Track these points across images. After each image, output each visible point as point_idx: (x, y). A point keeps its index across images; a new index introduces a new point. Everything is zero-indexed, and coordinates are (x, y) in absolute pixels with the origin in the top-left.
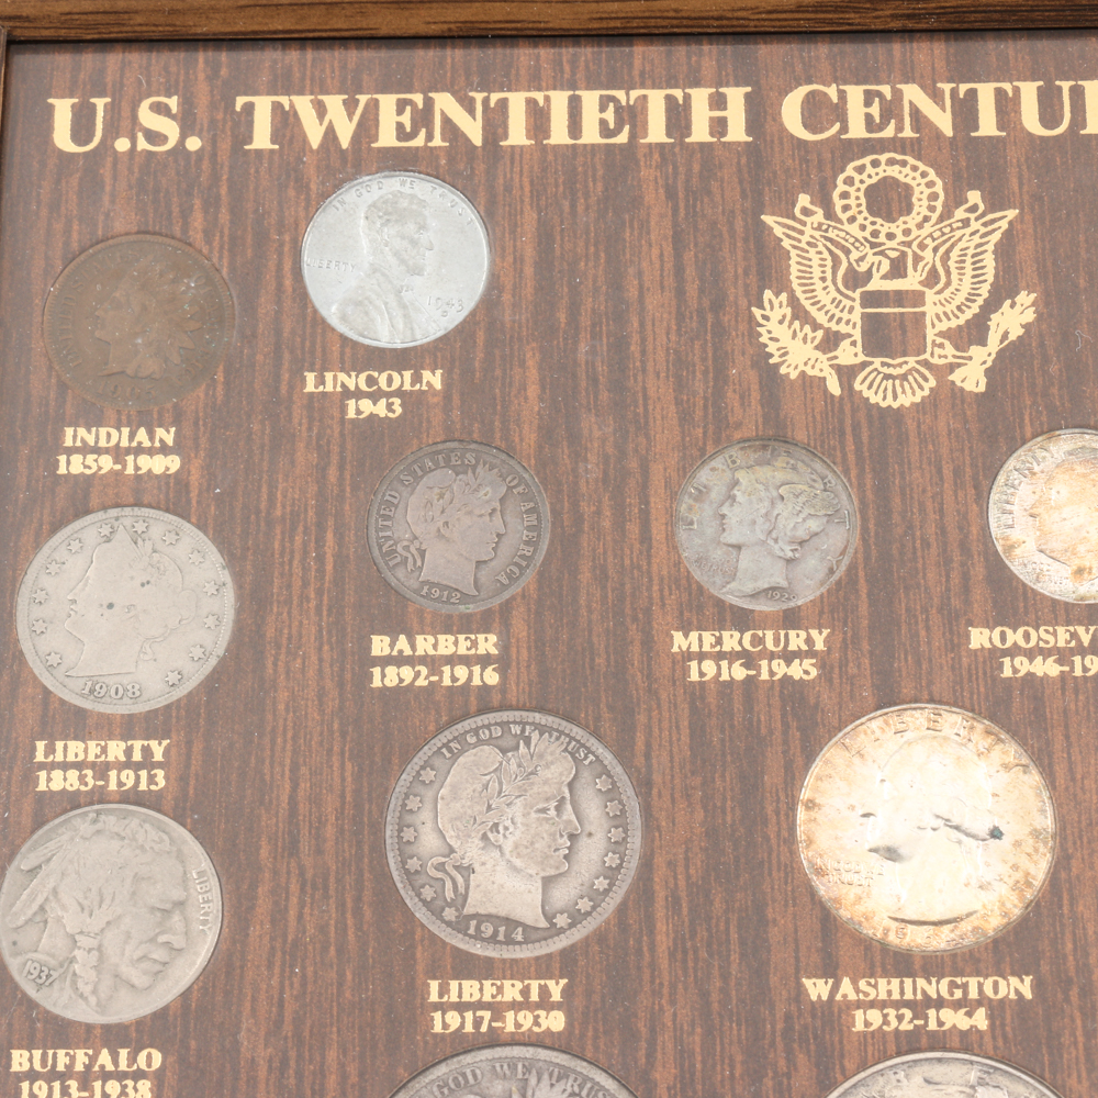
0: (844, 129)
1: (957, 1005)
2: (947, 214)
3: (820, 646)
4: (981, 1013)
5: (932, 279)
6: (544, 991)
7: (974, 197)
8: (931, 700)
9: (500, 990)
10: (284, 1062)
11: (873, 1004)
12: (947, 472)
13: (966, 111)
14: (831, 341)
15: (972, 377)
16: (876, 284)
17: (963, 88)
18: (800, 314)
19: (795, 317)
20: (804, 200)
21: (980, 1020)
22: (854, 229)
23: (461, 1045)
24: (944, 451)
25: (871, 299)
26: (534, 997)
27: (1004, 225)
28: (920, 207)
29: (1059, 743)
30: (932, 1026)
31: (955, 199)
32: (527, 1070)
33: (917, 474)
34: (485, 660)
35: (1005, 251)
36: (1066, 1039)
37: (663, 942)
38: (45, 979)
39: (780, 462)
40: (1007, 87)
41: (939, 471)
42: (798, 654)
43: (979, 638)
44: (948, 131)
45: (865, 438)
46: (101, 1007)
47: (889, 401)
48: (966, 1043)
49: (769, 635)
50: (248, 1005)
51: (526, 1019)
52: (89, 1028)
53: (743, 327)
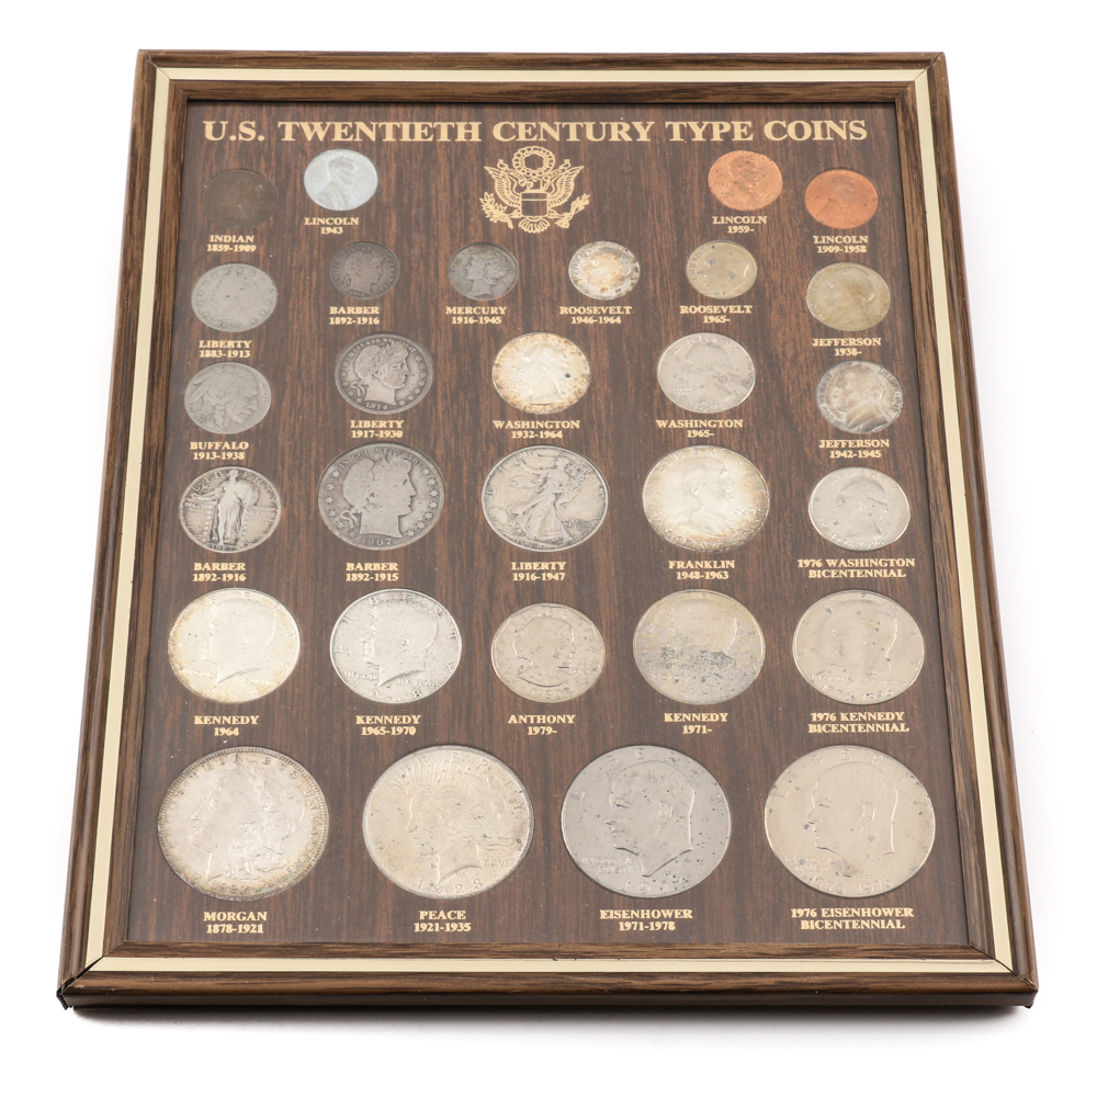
0: (517, 137)
1: (551, 430)
2: (556, 167)
3: (503, 312)
4: (560, 432)
5: (550, 189)
6: (395, 425)
7: (567, 161)
8: (545, 331)
9: (378, 424)
10: (296, 447)
11: (519, 430)
12: (553, 254)
13: (565, 132)
14: (510, 210)
15: (564, 222)
16: (528, 191)
17: (564, 124)
18: (498, 200)
19: (496, 201)
20: (501, 161)
21: (560, 435)
22: (520, 172)
23: (363, 442)
24: (552, 247)
25: (525, 196)
26: (391, 426)
27: (578, 171)
28: (546, 164)
29: (593, 344)
30: (542, 437)
31: (560, 162)
32: (388, 451)
33: (542, 255)
34: (374, 316)
35: (578, 180)
36: (592, 441)
37: (440, 408)
38: (203, 419)
39: (489, 252)
40: (581, 124)
41: (550, 255)
42: (495, 315)
43: (564, 310)
44: (558, 139)
45: (522, 242)
46: (225, 429)
47: (532, 231)
48: (554, 443)
49: (483, 308)
50: (281, 429)
51: (388, 434)
52: (221, 435)
53: (476, 204)
